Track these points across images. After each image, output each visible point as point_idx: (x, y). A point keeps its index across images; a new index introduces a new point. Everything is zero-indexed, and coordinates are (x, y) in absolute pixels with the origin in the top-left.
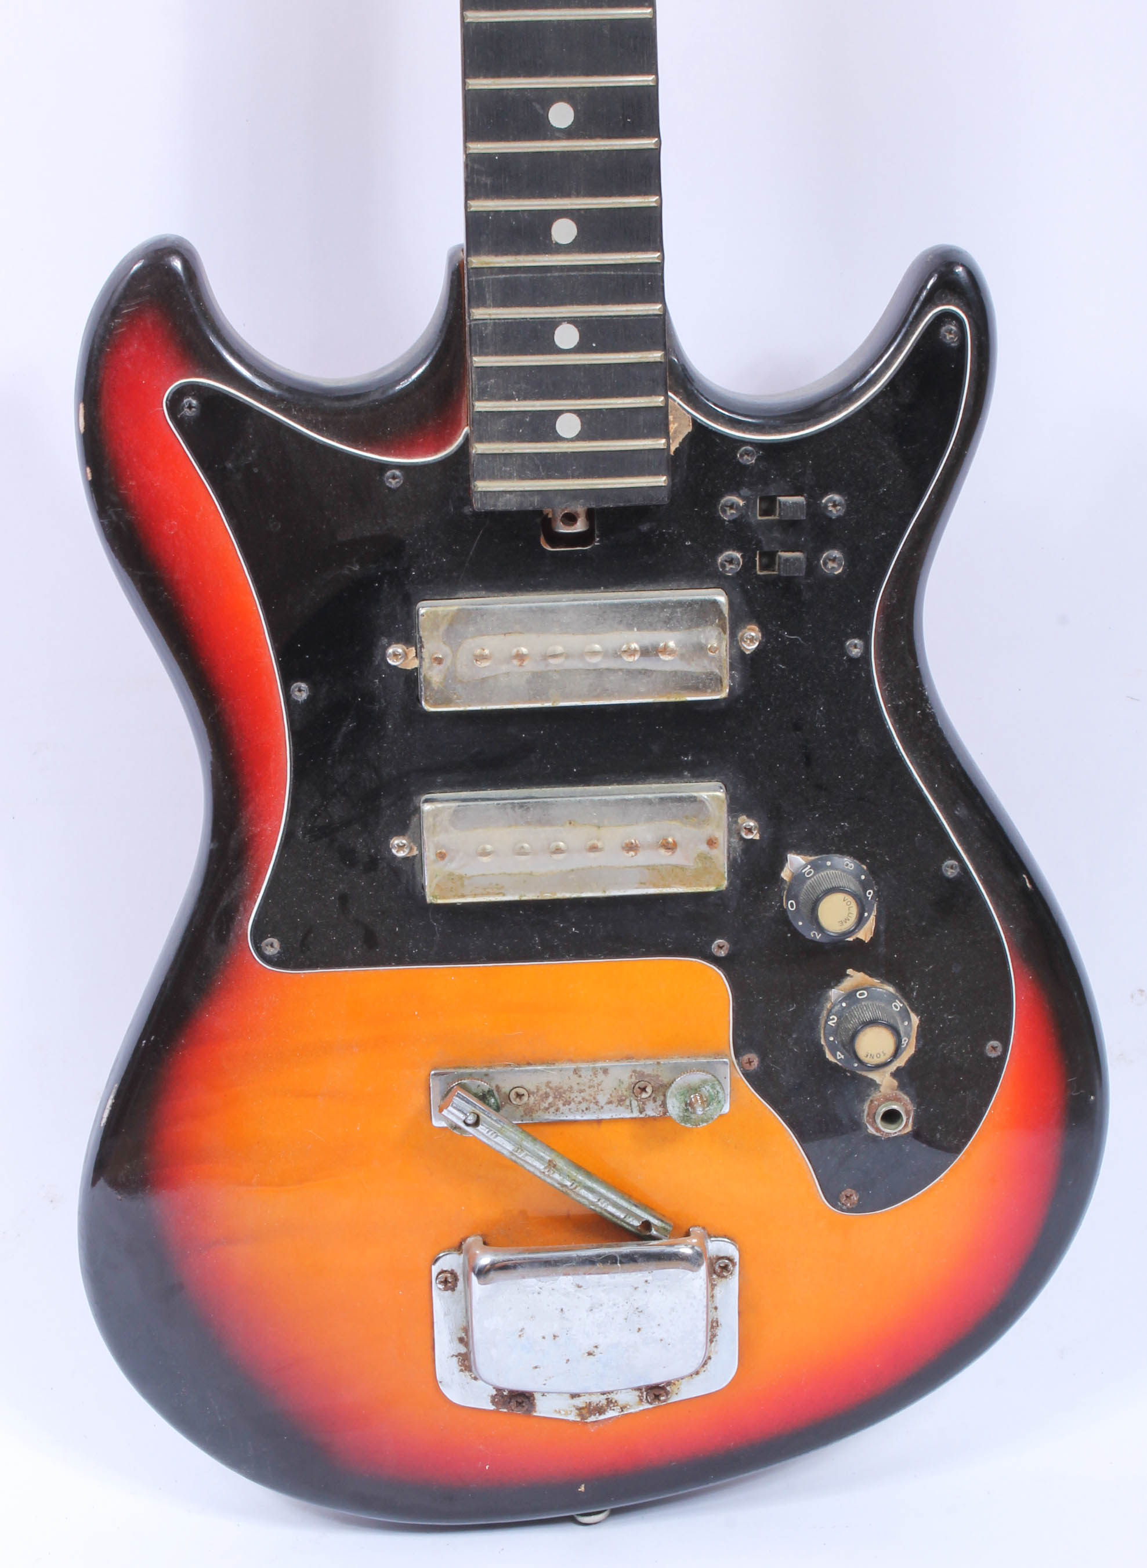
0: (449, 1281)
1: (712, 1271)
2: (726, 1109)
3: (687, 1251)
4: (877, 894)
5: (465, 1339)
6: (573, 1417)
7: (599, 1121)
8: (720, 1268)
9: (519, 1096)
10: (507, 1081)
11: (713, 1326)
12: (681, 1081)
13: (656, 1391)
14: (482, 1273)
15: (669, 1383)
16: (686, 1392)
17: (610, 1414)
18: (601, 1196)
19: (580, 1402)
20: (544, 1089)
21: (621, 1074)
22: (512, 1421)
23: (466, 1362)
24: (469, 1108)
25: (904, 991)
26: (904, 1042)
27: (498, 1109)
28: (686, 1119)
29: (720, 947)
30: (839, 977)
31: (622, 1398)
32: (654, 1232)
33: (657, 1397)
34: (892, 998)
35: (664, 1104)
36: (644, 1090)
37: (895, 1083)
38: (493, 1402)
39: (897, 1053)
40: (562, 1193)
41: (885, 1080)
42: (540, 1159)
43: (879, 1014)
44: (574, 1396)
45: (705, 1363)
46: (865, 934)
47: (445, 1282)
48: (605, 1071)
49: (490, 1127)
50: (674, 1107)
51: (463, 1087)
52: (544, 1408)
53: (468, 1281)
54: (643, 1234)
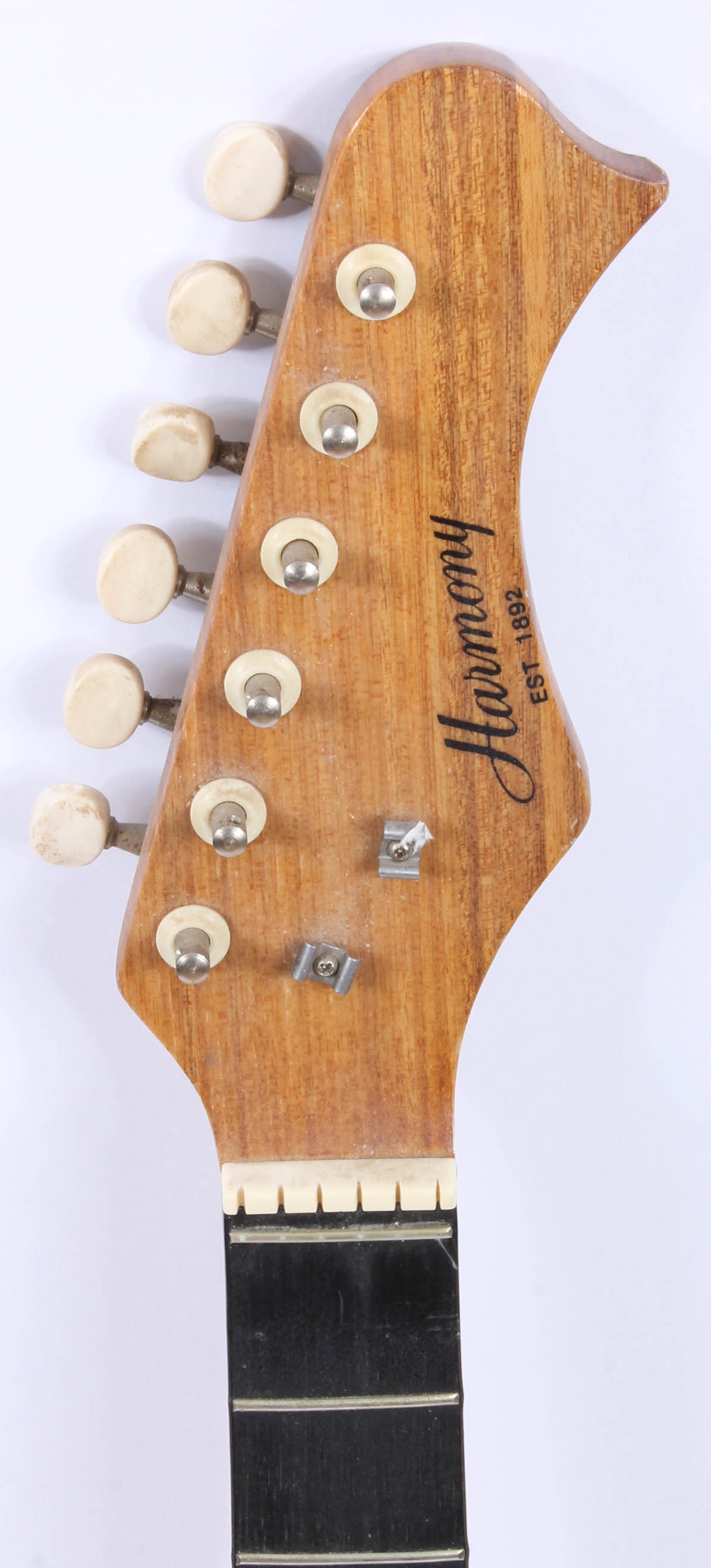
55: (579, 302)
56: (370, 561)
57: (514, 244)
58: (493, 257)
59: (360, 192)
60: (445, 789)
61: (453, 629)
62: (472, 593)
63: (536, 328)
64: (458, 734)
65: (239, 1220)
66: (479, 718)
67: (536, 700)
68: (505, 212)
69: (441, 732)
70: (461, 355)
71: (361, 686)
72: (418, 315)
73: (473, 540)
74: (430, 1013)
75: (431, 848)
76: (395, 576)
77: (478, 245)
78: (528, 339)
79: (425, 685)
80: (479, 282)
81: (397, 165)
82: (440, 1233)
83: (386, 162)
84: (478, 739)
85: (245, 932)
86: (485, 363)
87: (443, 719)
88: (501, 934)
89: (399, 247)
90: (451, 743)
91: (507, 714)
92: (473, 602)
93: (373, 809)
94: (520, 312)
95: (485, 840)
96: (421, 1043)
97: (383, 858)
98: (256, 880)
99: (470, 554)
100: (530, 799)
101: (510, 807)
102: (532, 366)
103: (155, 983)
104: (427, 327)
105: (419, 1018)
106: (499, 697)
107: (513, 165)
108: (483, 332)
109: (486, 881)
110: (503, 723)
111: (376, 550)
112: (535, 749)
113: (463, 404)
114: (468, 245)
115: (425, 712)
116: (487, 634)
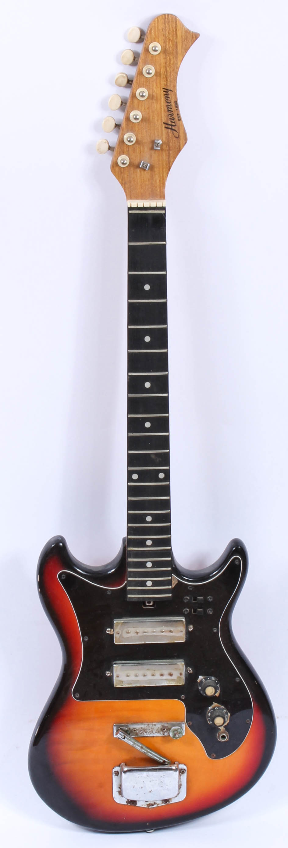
0: (117, 773)
1: (180, 772)
2: (184, 734)
3: (174, 768)
4: (220, 686)
5: (120, 787)
6: (146, 806)
7: (153, 737)
8: (182, 772)
9: (135, 731)
10: (132, 727)
11: (180, 786)
12: (173, 728)
13: (166, 801)
14: (125, 772)
15: (170, 799)
16: (173, 801)
17: (155, 806)
18: (153, 755)
19: (148, 803)
20: (140, 729)
21: (159, 726)
22: (131, 807)
23: (120, 793)
24: (122, 734)
25: (227, 708)
26: (226, 719)
27: (129, 734)
28: (174, 737)
29: (183, 697)
30: (211, 704)
31: (158, 802)
32: (166, 763)
33: (166, 802)
34: (223, 709)
35: (169, 733)
36: (164, 730)
37: (224, 729)
38: (127, 802)
39: (224, 722)
40: (144, 754)
41: (222, 728)
42: (139, 746)
43: (220, 714)
44: (146, 802)
45: (178, 794)
46: (217, 694)
47: (116, 774)
48: (155, 725)
49: (128, 739)
50: (171, 734)
51: (121, 729)
52: (139, 804)
53: (121, 773)
54: (164, 763)
55: (186, 53)
56: (153, 96)
57: (176, 43)
58: (173, 45)
59: (153, 34)
60: (164, 136)
61: (166, 108)
62: (169, 102)
63: (180, 57)
64: (167, 126)
65: (130, 209)
66: (170, 123)
67: (179, 120)
68: (175, 38)
69: (164, 125)
70: (168, 61)
71: (151, 117)
72: (161, 54)
73: (169, 92)
74: (161, 176)
75: (162, 145)
76: (157, 98)
77: (171, 43)
78: (178, 58)
79: (161, 117)
80: (171, 49)
81: (158, 30)
82: (163, 212)
83: (157, 29)
84: (170, 127)
85: (132, 160)
86: (172, 62)
87: (164, 123)
88: (173, 162)
89: (158, 43)
90: (166, 127)
91: (174, 122)
92: (169, 103)
93: (153, 139)
94: (177, 54)
95: (171, 145)
96: (160, 181)
97: (154, 146)
98: (134, 151)
99: (169, 95)
100: (178, 137)
101: (175, 139)
102: (179, 64)
103: (117, 169)
104: (162, 56)
105: (159, 177)
106: (173, 119)
107: (176, 30)
108: (171, 57)
109: (171, 152)
110: (174, 124)
111: (154, 94)
112: (179, 129)
113: (168, 69)
114: (169, 43)
115: (161, 122)
116: (172, 109)
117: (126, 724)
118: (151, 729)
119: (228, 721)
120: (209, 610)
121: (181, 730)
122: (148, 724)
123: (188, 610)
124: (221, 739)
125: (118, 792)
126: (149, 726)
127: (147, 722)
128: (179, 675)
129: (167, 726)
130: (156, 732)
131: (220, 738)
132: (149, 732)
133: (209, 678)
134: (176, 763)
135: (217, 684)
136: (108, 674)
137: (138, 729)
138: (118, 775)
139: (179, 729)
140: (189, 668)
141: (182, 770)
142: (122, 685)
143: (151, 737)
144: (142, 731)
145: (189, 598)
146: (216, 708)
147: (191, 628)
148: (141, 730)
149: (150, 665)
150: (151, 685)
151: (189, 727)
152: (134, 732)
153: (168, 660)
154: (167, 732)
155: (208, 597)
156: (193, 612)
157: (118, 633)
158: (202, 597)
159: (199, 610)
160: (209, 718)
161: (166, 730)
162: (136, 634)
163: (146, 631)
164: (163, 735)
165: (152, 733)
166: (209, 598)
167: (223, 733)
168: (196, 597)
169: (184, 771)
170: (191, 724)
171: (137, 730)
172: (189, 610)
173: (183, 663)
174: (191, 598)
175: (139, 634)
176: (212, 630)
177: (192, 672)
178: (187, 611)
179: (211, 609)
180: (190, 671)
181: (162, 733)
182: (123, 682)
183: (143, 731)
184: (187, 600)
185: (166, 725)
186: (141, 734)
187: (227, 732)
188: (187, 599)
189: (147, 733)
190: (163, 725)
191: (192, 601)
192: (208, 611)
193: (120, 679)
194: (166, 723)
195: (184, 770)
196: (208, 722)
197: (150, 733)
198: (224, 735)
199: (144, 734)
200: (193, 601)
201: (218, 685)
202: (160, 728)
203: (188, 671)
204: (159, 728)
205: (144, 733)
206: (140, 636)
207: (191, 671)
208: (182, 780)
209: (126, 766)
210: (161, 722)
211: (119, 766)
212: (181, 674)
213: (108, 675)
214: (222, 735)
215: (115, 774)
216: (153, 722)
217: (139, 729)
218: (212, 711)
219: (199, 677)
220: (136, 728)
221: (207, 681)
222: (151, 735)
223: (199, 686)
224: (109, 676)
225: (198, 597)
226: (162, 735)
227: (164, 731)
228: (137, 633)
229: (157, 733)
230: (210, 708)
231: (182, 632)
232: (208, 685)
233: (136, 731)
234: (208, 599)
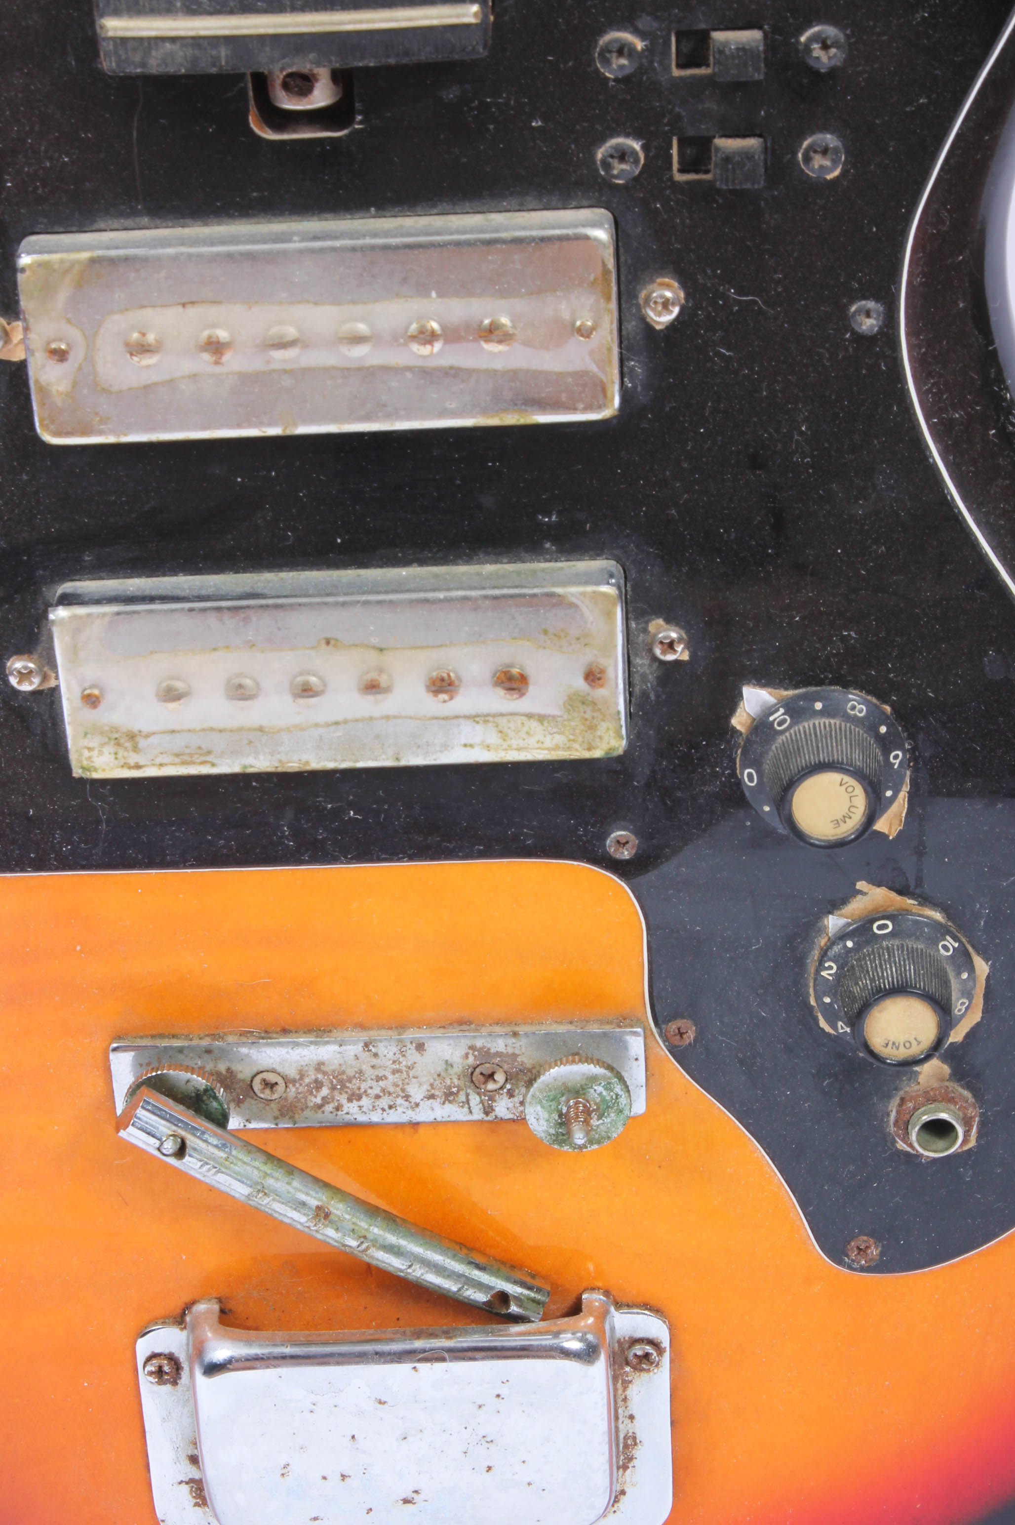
0: (167, 1371)
1: (618, 1362)
2: (639, 1107)
3: (572, 1337)
4: (914, 758)
5: (199, 1456)
7: (415, 1125)
8: (631, 1357)
9: (270, 1086)
10: (246, 1061)
11: (625, 1447)
12: (555, 1073)
18: (414, 1259)
20: (311, 1076)
21: (449, 1052)
23: (203, 1491)
25: (961, 921)
26: (959, 1005)
28: (563, 1136)
29: (622, 842)
30: (843, 894)
32: (514, 1309)
34: (939, 932)
35: (526, 1102)
36: (490, 1077)
37: (946, 1069)
39: (945, 1028)
41: (925, 1072)
43: (911, 969)
45: (616, 1501)
47: (161, 1372)
48: (420, 1047)
49: (204, 1154)
50: (540, 1116)
54: (497, 1312)
117: (206, 1042)
118: (391, 1077)
119: (975, 1016)
120: (812, 148)
121: (608, 1087)
122: (364, 1036)
123: (636, 146)
124: (916, 1145)
125: (185, 1488)
126: (376, 1055)
127: (363, 1027)
128: (580, 684)
129: (514, 1056)
130: (432, 1097)
131: (914, 1136)
132: (378, 1097)
133: (818, 706)
134: (590, 1298)
135: (886, 744)
136: (24, 676)
137: (292, 1073)
138: (175, 1383)
139: (594, 1079)
140: (660, 621)
141: (639, 1350)
142: (138, 767)
143: (397, 1126)
144: (325, 1091)
145: (639, 45)
146: (883, 928)
147: (666, 304)
148: (319, 1085)
149: (344, 604)
150: (361, 765)
151: (680, 1055)
152: (267, 1094)
153: (489, 568)
154: (511, 1094)
155: (801, 30)
156: (681, 171)
157: (61, 355)
158: (751, 37)
159: (727, 144)
160: (827, 1000)
161: (500, 1077)
162: (206, 357)
163: (291, 332)
164: (487, 1113)
165: (400, 1101)
166: (811, 40)
167: (930, 1098)
168: (703, 37)
169: (647, 1356)
170: (690, 1036)
171: (287, 1081)
172: (645, 148)
173: (605, 589)
174: (657, 48)
175: (233, 362)
176: (844, 321)
177: (686, 657)
178: (623, 155)
179: (830, 139)
180: (671, 646)
181: (475, 1099)
182: (142, 743)
183: (333, 1088)
184: (623, 61)
185: (499, 1045)
186: (320, 1107)
187: (966, 1093)
188: (620, 52)
189: (365, 1102)
190: (479, 1043)
191: (667, 69)
192: (807, 159)
193: (108, 715)
194: (498, 1029)
195: (649, 1349)
196: (823, 1024)
197: (384, 1102)
198: (944, 1116)
199: (338, 1108)
200: (676, 72)
201: (897, 758)
202: (458, 1069)
203: (658, 652)
204: (448, 1064)
205: (343, 1099)
206: (246, 378)
207: (679, 648)
208: (634, 1413)
209: (221, 1326)
210: (462, 1022)
211: (179, 1320)
212: (593, 676)
213: (26, 687)
214: (926, 1118)
215: (151, 1373)
216: (402, 1027)
217: (302, 1077)
218: (850, 944)
219: (741, 695)
220: (279, 1069)
221: (807, 725)
222: (393, 1117)
223: (744, 767)
224: (34, 693)
225: (719, 36)
226: (478, 1115)
227: (491, 1086)
228: (216, 348)
229: (436, 1103)
230: (834, 923)
231: (585, 333)
232: (808, 758)
233: (281, 1088)
234: (808, 49)
